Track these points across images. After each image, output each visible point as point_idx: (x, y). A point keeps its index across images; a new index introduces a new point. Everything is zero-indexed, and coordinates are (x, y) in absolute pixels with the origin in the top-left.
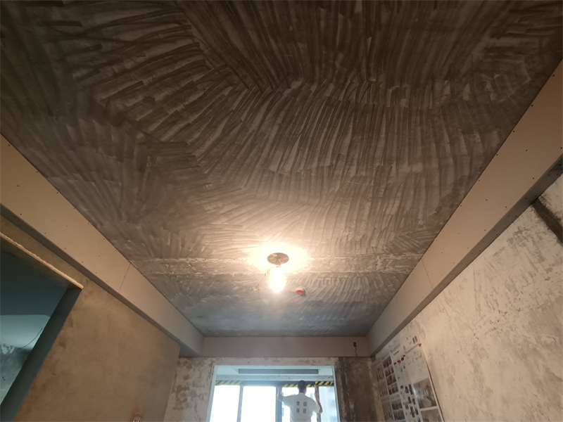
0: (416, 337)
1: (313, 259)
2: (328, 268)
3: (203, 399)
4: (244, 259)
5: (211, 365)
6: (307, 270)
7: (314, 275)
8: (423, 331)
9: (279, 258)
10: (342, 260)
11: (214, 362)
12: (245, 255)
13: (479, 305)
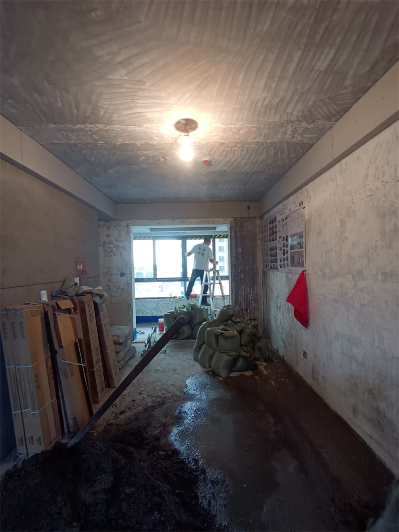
0: (302, 202)
1: (224, 126)
2: (237, 137)
3: (125, 249)
4: (149, 125)
5: (127, 226)
6: (216, 139)
7: (222, 144)
8: (310, 197)
9: (187, 126)
10: (253, 127)
11: (129, 223)
12: (150, 121)
13: (368, 175)
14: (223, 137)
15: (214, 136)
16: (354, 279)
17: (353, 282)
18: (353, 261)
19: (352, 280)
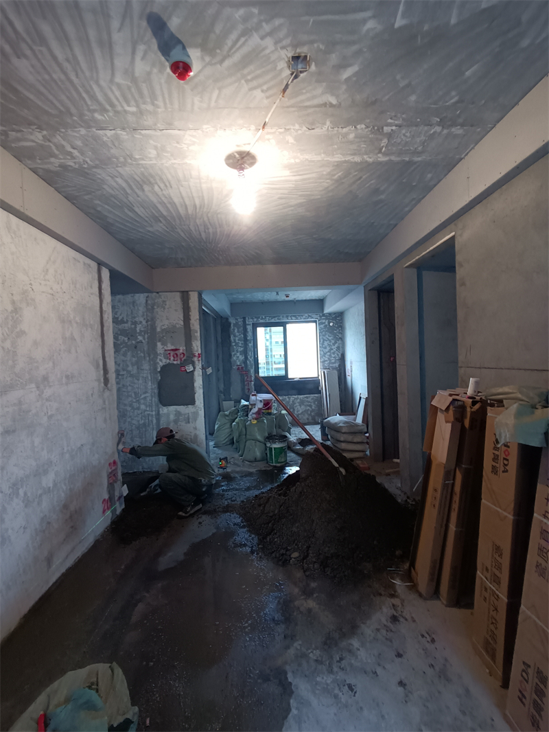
1: (188, 162)
4: (292, 161)
7: (170, 125)
10: (143, 159)
12: (289, 167)
13: (47, 270)
14: (178, 143)
15: (194, 143)
16: (38, 387)
17: (38, 392)
18: (36, 364)
19: (36, 389)
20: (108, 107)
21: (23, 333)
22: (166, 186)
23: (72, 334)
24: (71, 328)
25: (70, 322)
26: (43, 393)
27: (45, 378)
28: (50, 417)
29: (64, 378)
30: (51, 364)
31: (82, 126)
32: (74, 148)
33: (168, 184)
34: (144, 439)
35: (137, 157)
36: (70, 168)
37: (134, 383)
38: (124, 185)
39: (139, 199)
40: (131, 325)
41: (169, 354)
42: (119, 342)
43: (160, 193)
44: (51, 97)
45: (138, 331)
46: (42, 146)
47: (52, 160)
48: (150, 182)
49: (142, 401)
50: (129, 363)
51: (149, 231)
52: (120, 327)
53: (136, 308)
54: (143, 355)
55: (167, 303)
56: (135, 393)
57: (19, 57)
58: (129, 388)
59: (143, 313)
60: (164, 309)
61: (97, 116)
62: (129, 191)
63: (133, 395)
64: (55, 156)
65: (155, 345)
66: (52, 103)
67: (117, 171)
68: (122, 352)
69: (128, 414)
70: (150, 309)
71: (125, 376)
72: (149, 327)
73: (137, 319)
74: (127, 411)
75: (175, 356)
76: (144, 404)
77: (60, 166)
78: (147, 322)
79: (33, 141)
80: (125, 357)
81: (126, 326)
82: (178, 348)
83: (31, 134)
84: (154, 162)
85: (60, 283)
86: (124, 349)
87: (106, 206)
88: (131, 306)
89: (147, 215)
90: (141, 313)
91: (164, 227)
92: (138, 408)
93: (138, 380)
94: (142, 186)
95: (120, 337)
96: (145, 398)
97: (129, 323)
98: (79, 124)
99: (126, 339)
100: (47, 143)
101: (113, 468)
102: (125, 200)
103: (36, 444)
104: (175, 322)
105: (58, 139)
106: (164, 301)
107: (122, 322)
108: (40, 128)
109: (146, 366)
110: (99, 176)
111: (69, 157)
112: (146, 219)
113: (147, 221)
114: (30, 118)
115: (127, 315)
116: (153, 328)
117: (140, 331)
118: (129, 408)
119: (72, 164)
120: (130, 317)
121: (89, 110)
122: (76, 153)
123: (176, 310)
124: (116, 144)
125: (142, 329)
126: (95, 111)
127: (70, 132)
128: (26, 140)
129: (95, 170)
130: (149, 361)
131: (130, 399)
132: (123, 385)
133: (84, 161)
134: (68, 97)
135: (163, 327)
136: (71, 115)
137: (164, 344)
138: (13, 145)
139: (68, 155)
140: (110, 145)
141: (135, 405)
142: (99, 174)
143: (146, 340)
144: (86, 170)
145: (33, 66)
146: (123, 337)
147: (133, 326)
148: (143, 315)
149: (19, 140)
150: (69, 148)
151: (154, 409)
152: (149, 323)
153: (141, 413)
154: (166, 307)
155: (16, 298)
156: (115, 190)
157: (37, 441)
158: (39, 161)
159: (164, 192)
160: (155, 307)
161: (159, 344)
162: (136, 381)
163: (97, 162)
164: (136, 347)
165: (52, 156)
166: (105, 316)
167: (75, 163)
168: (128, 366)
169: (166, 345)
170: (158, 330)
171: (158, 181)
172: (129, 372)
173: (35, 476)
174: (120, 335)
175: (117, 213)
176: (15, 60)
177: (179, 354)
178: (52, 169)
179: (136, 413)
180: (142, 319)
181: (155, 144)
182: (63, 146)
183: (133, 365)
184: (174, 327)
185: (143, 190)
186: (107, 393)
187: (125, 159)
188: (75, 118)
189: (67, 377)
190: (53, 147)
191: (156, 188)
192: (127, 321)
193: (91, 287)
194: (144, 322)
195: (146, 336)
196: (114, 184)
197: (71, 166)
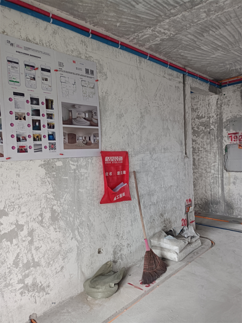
0: (92, 71)
13: (156, 95)
17: (150, 156)
18: (150, 142)
19: (149, 154)
20: (176, 5)
21: (145, 127)
22: (216, 29)
23: (167, 126)
24: (167, 123)
25: (167, 120)
26: (153, 156)
27: (154, 149)
28: (156, 168)
29: (163, 149)
30: (157, 142)
31: (167, 19)
32: (165, 30)
33: (217, 28)
34: (213, 192)
35: (196, 21)
36: (165, 40)
37: (208, 156)
38: (192, 37)
39: (202, 42)
40: (207, 119)
41: (231, 136)
42: (199, 130)
43: (214, 34)
44: (152, 13)
45: (211, 122)
46: (152, 35)
47: (157, 39)
48: (206, 31)
49: (212, 168)
50: (205, 143)
51: (213, 58)
52: (200, 121)
53: (210, 107)
54: (213, 138)
55: (231, 101)
56: (208, 162)
57: (138, 4)
58: (205, 159)
59: (215, 110)
60: (229, 105)
61: (172, 11)
62: (196, 39)
63: (207, 164)
64: (158, 37)
65: (222, 131)
66: (153, 15)
67: (187, 32)
68: (201, 136)
69: (204, 175)
70: (219, 106)
71: (202, 151)
72: (218, 119)
73: (211, 115)
74: (203, 173)
75: (235, 137)
76: (213, 169)
77: (160, 40)
78: (217, 116)
79: (148, 34)
80: (203, 139)
81: (204, 120)
82: (237, 132)
83: (147, 31)
84: (206, 19)
85: (162, 100)
86: (202, 135)
87: (185, 52)
88: (207, 106)
89: (209, 49)
90: (213, 110)
91: (222, 52)
92: (210, 172)
93: (210, 154)
94: (202, 34)
95: (200, 127)
96: (214, 166)
97: (206, 117)
98: (165, 18)
99: (204, 128)
100: (154, 32)
101: (189, 203)
102: (195, 45)
103: (149, 180)
104: (236, 114)
105: (158, 29)
106: (229, 100)
107: (202, 117)
108: (150, 27)
109: (215, 145)
110: (179, 38)
111: (164, 35)
112: (210, 51)
113: (210, 52)
114: (146, 25)
115: (205, 113)
116: (221, 119)
117: (213, 122)
118: (204, 172)
119: (166, 37)
120: (206, 114)
121: (168, 11)
122: (166, 31)
123: (237, 106)
124: (184, 19)
125: (214, 121)
126: (171, 9)
127: (162, 23)
128: (145, 35)
129: (176, 36)
130: (218, 142)
131: (205, 166)
132: (201, 157)
133: (170, 34)
134: (159, 10)
135: (228, 119)
136: (161, 16)
137: (228, 130)
138: (141, 39)
139: (163, 34)
140: (181, 21)
141: (208, 170)
142: (179, 37)
143: (216, 128)
144: (172, 38)
145: (143, 5)
146: (202, 127)
147: (208, 120)
148: (215, 112)
149: (143, 36)
150: (163, 31)
151: (220, 173)
152: (218, 116)
153: (212, 175)
154: (230, 104)
155: (142, 111)
156: (188, 42)
157: (150, 179)
158: (152, 42)
159: (216, 33)
160: (223, 105)
161: (224, 130)
162: (209, 155)
163: (177, 32)
164: (209, 133)
165: (156, 37)
166: (187, 115)
167: (167, 36)
168: (204, 145)
169: (230, 131)
170: (224, 120)
171: (211, 28)
172: (205, 149)
173: (148, 195)
174: (200, 125)
175: (191, 53)
176: (137, 6)
177: (238, 137)
178: (157, 43)
179: (208, 175)
180: (214, 114)
181: (204, 10)
182: (160, 31)
183: (207, 144)
184: (236, 117)
185: (204, 36)
186: (186, 160)
187: (190, 24)
188: (163, 17)
189: (164, 149)
190: (156, 33)
191: (211, 32)
192: (205, 116)
193: (179, 99)
194: (215, 116)
195: (216, 125)
196: (187, 39)
197: (165, 38)
